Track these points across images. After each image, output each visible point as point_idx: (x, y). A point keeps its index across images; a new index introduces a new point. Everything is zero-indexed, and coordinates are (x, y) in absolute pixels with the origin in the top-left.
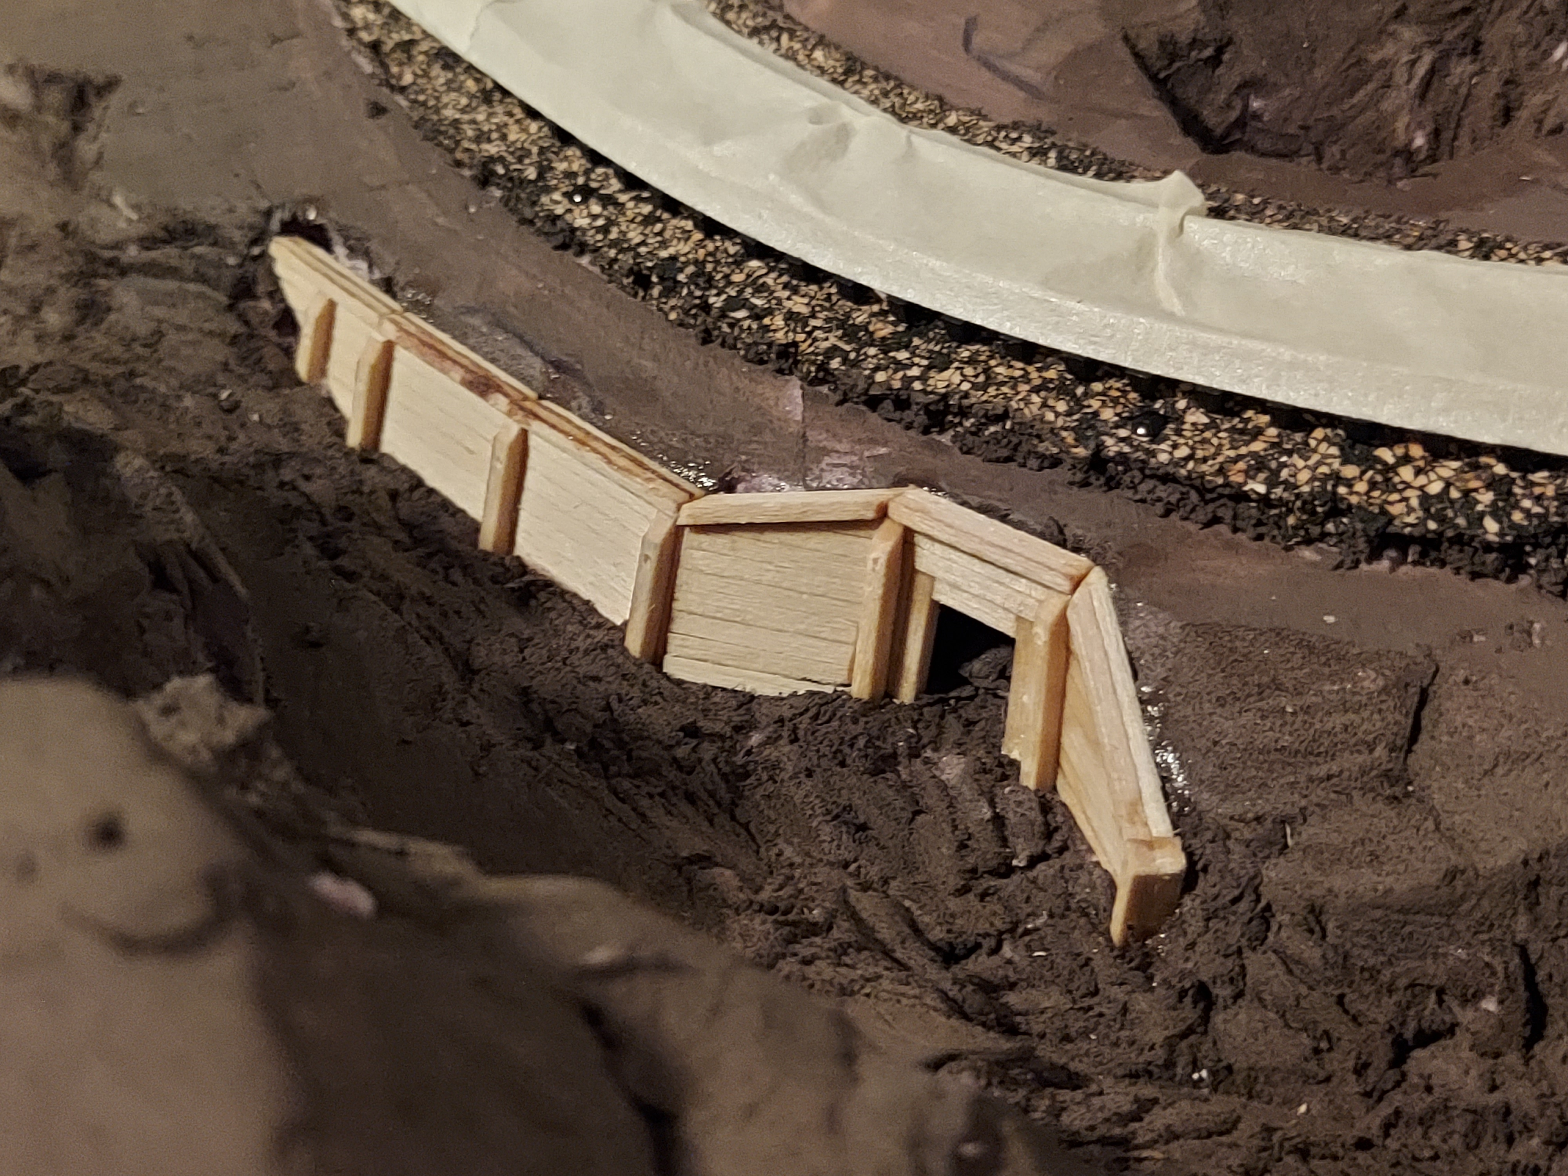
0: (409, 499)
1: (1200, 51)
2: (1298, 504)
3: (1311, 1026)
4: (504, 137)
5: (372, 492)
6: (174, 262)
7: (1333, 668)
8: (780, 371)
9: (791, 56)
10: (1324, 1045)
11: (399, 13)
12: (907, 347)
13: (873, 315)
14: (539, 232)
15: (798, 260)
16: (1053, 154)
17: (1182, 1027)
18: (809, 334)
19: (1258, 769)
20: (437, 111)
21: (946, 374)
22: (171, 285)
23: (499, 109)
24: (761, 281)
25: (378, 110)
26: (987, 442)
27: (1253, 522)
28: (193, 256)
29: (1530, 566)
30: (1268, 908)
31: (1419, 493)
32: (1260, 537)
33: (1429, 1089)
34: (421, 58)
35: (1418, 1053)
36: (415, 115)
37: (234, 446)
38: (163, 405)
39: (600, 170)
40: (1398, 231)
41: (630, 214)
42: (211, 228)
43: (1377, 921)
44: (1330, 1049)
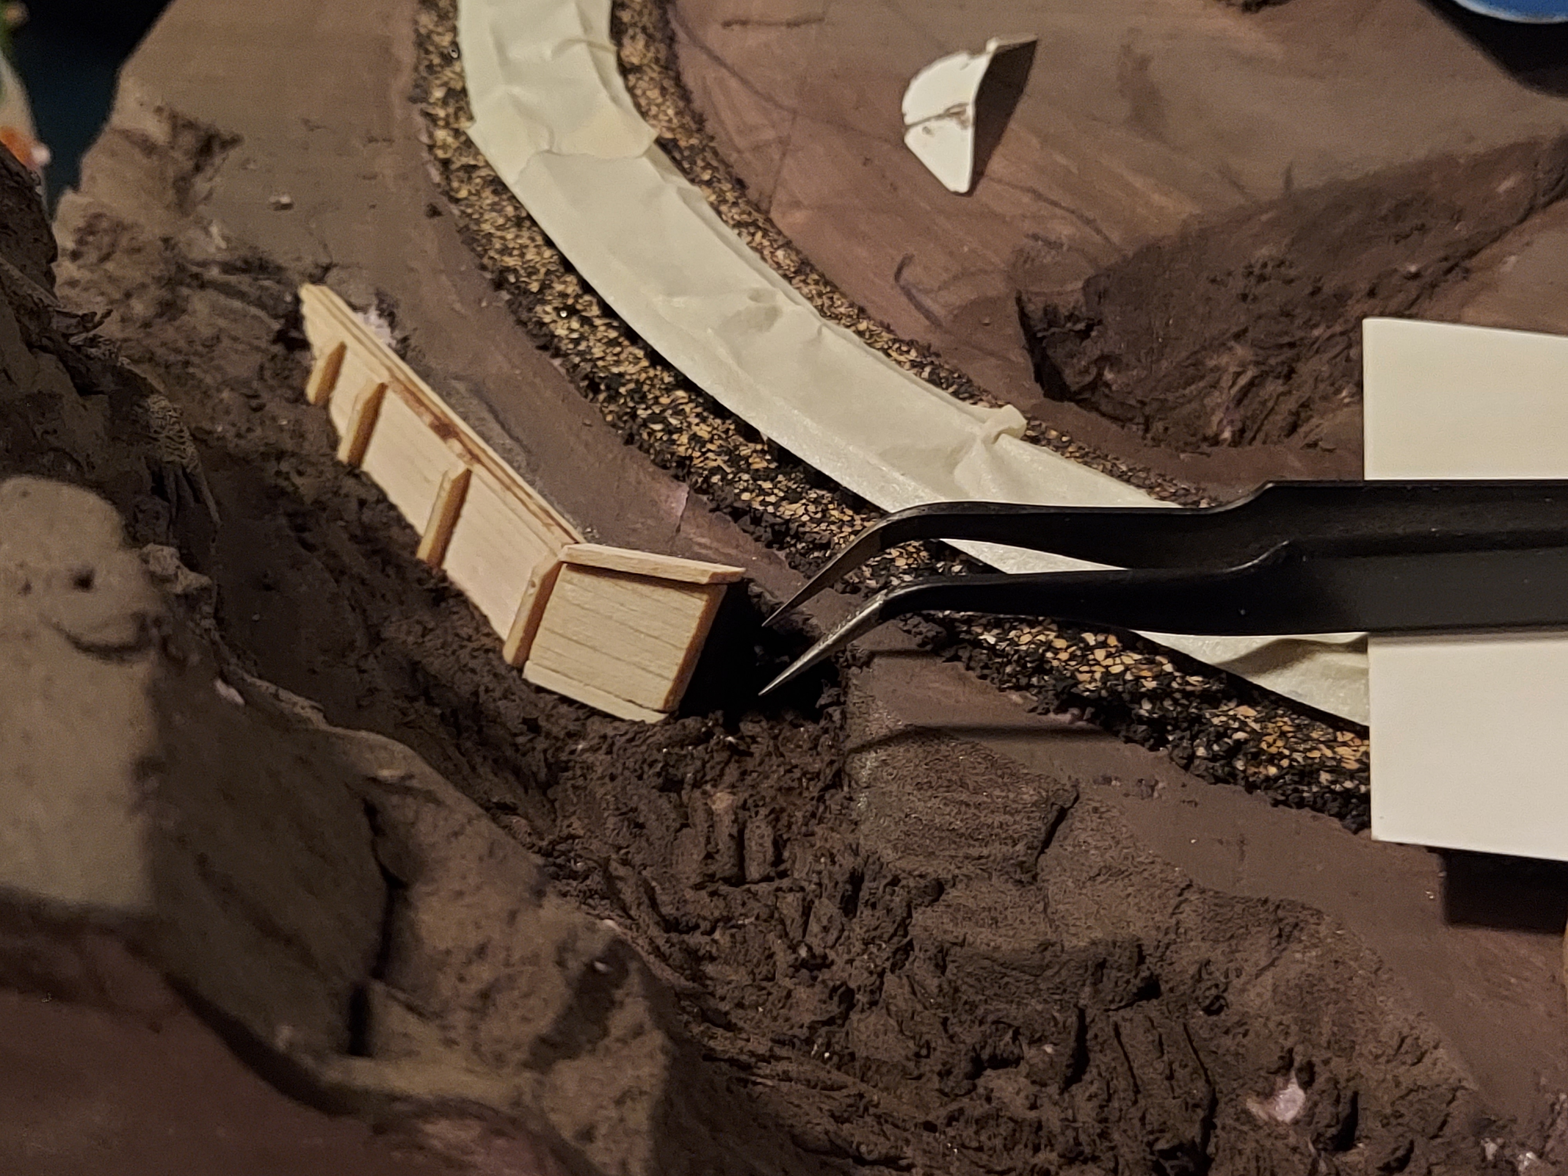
0: (373, 509)
1: (1075, 323)
2: (1016, 657)
3: (918, 1037)
4: (522, 255)
5: (346, 496)
6: (244, 288)
7: (1005, 780)
8: (676, 477)
9: (759, 250)
10: (924, 1052)
11: (472, 142)
12: (772, 480)
13: (755, 451)
14: (529, 333)
15: (712, 397)
16: (928, 370)
17: (825, 1017)
18: (704, 454)
19: (931, 841)
20: (478, 222)
21: (794, 506)
22: (237, 304)
23: (525, 233)
24: (681, 407)
25: (434, 212)
26: (810, 564)
27: (982, 664)
28: (261, 288)
29: (1168, 742)
30: (910, 943)
31: (1103, 670)
32: (983, 677)
33: (989, 1100)
34: (478, 180)
35: (988, 1072)
36: (462, 223)
37: (251, 436)
38: (205, 393)
39: (587, 298)
40: (1160, 485)
41: (599, 335)
42: (279, 269)
43: (984, 968)
44: (928, 1056)
